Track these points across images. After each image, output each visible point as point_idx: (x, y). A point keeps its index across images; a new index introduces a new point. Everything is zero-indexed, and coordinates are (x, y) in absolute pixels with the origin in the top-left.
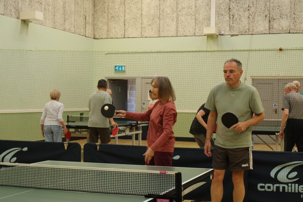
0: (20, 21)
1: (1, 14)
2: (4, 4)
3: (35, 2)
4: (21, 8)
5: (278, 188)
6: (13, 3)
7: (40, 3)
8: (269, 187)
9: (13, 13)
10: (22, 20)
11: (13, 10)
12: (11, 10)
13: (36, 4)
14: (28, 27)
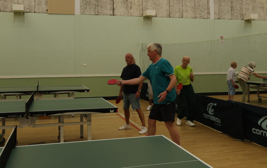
0: (244, 21)
1: (229, 19)
2: (231, 13)
3: (257, 8)
4: (245, 13)
5: (262, 133)
6: (239, 12)
7: (262, 8)
8: (258, 132)
9: (239, 17)
10: (245, 20)
11: (238, 15)
12: (237, 16)
13: (259, 9)
14: (251, 24)
